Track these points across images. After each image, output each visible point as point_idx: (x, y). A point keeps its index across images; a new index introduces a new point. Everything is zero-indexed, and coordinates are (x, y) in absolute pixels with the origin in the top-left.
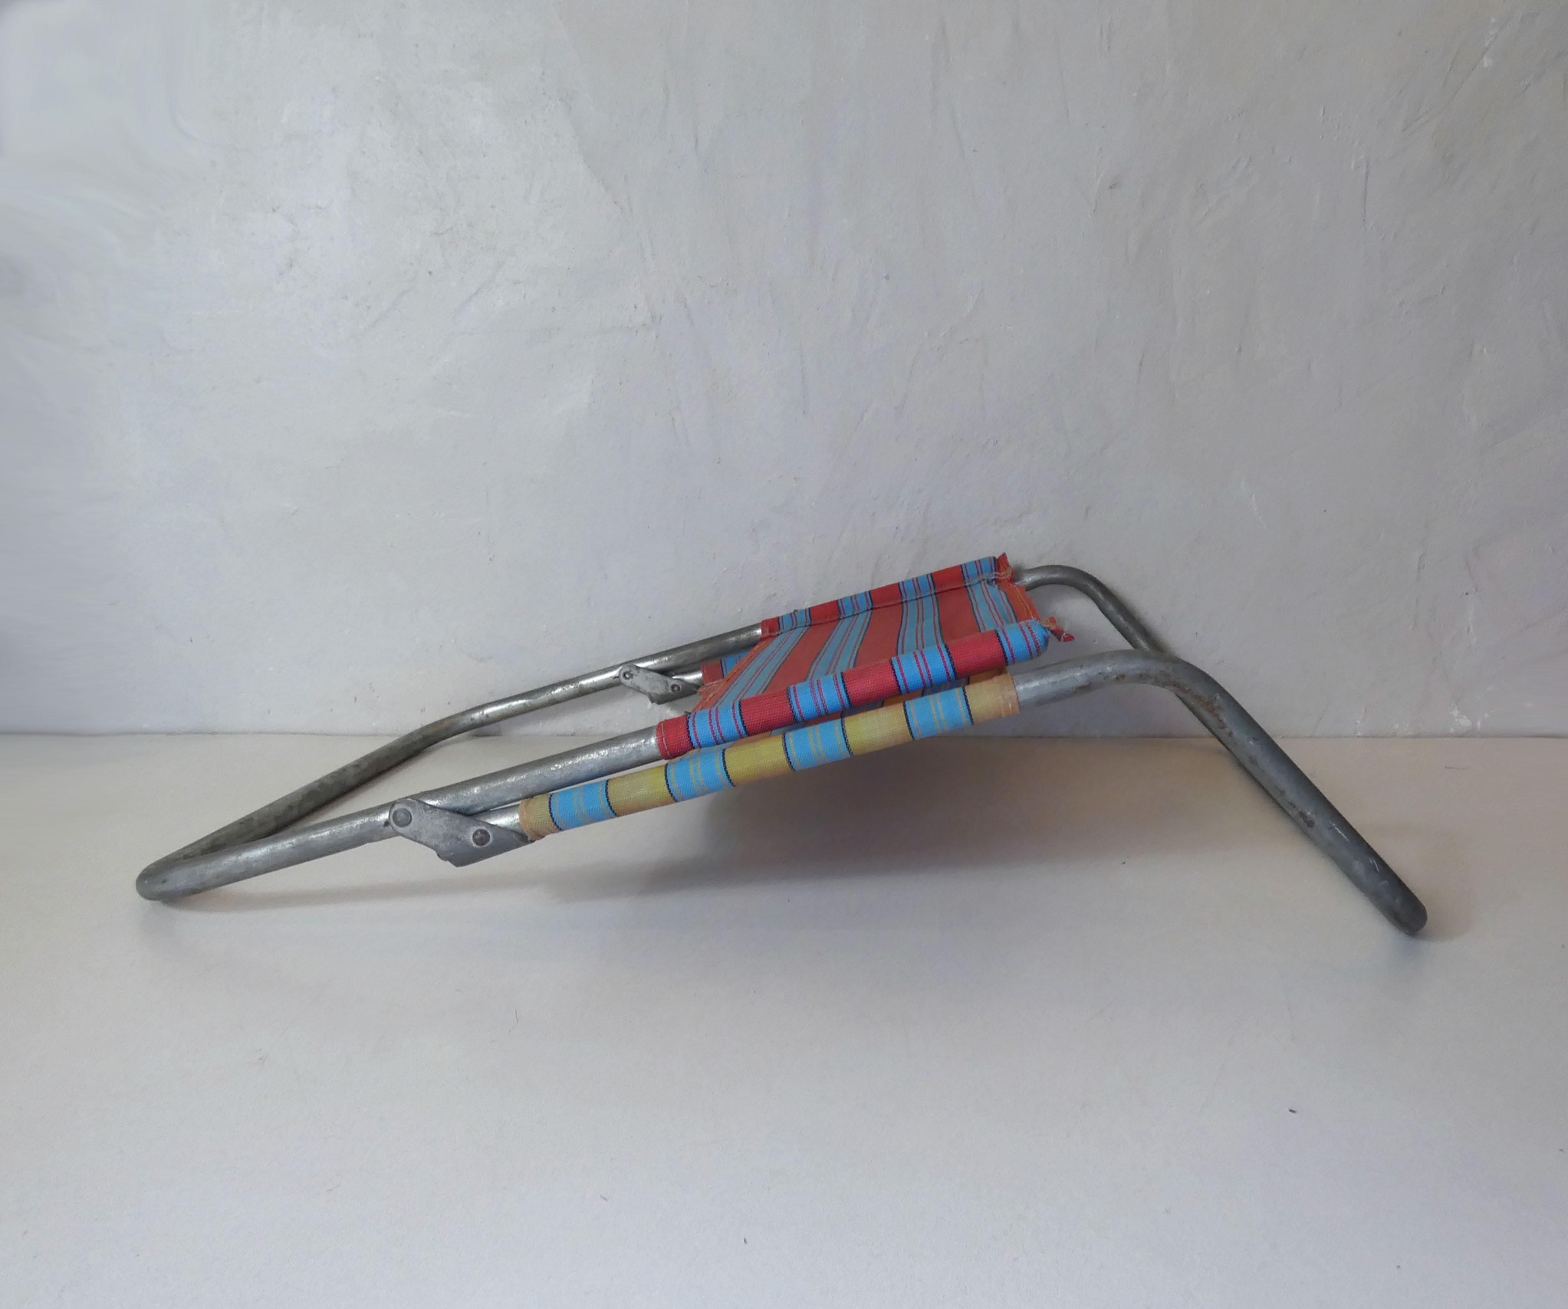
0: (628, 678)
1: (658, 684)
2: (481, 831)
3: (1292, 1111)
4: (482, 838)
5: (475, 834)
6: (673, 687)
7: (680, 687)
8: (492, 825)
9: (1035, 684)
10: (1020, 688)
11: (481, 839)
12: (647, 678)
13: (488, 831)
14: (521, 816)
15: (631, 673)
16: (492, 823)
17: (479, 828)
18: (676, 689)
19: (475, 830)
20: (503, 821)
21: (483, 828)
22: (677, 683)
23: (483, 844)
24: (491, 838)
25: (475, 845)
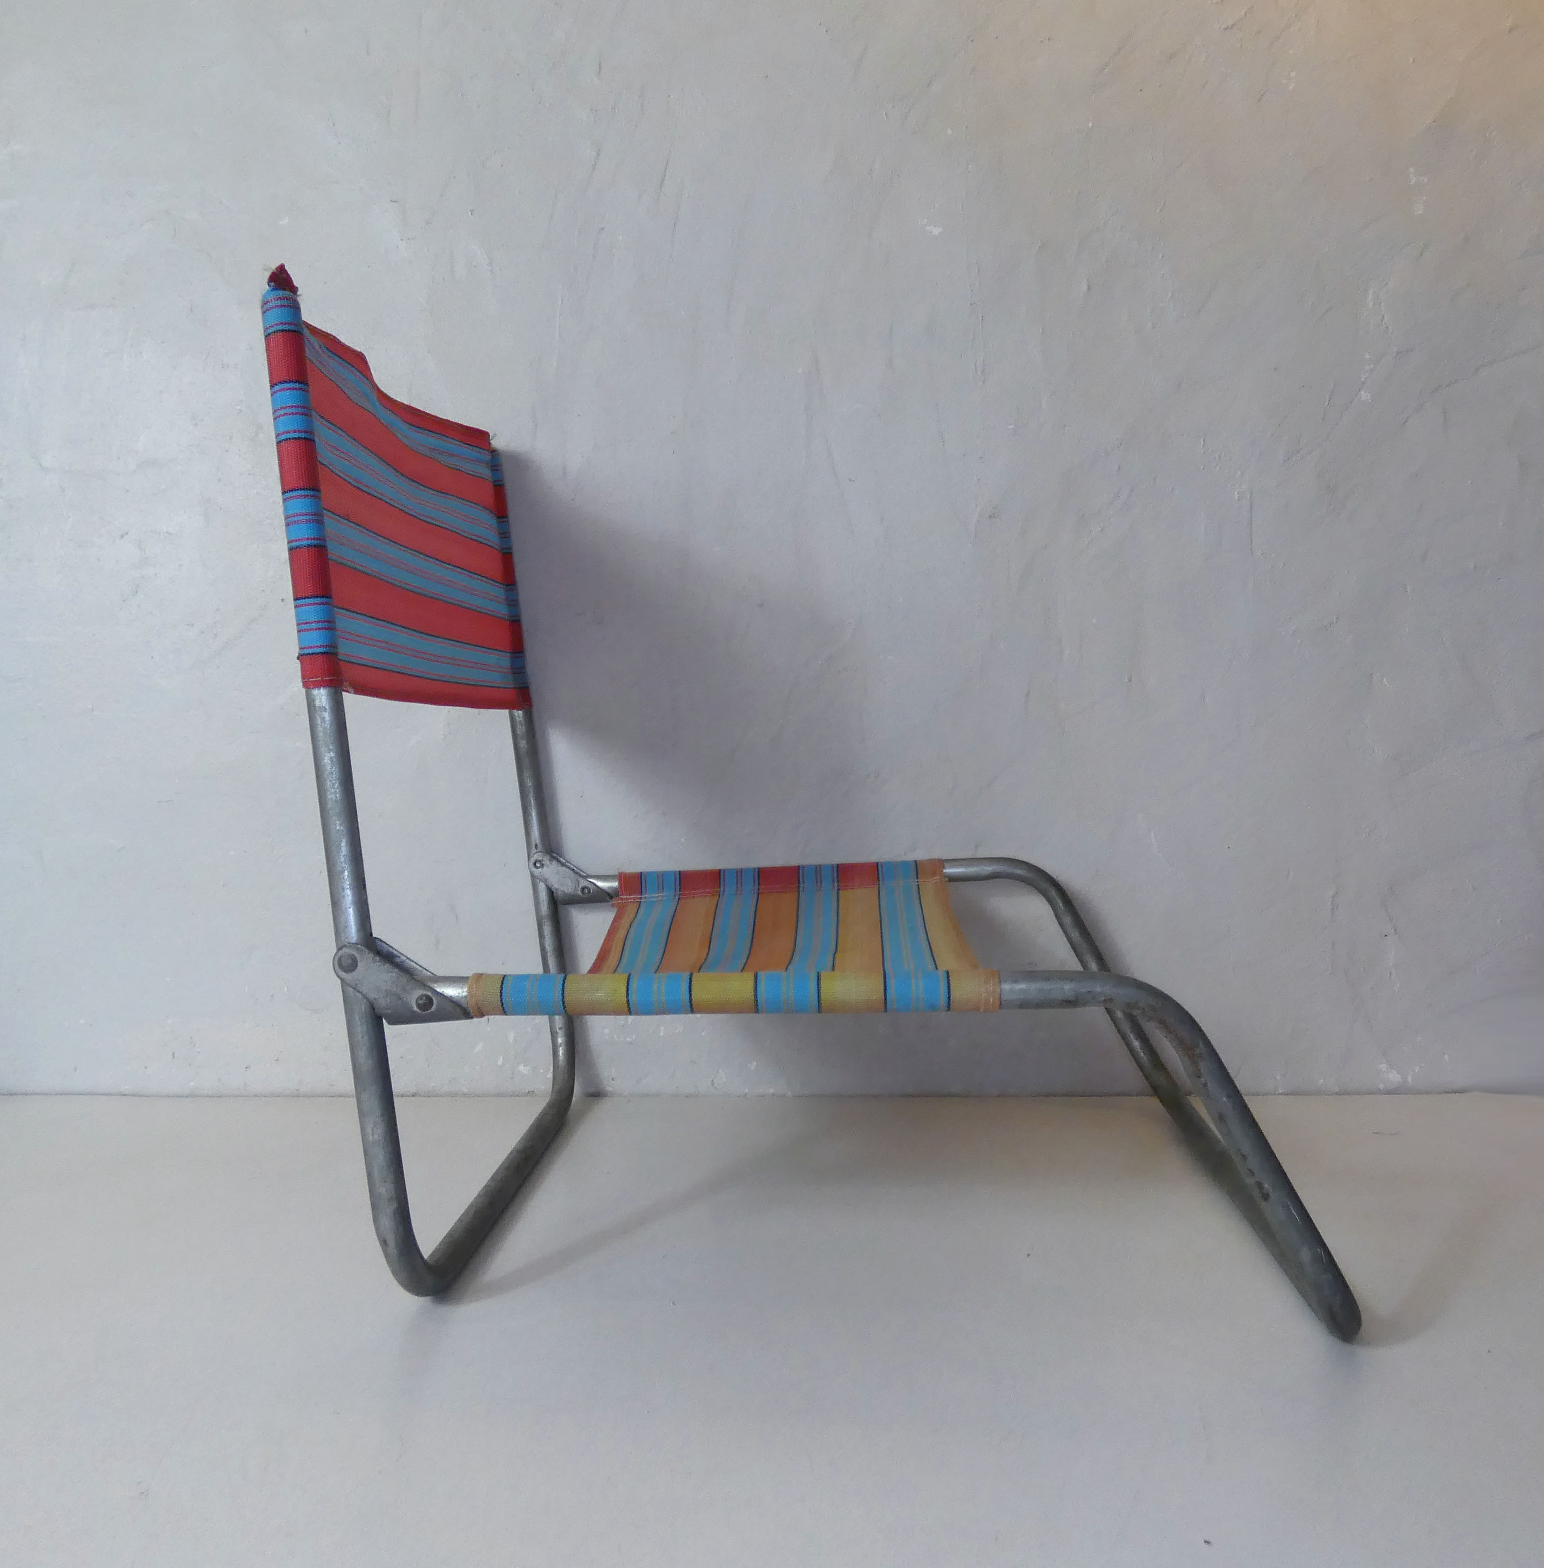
0: (537, 868)
1: (569, 882)
2: (426, 997)
3: (1207, 1542)
4: (426, 1003)
5: (421, 997)
6: (583, 889)
7: (591, 890)
8: (438, 992)
9: (1023, 986)
10: (1006, 987)
11: (424, 1005)
12: (558, 873)
13: (433, 998)
14: (469, 991)
15: (543, 863)
16: (438, 990)
17: (425, 992)
18: (586, 891)
19: (420, 994)
20: (451, 991)
21: (429, 993)
22: (590, 886)
23: (424, 1011)
24: (434, 1007)
25: (415, 1008)
